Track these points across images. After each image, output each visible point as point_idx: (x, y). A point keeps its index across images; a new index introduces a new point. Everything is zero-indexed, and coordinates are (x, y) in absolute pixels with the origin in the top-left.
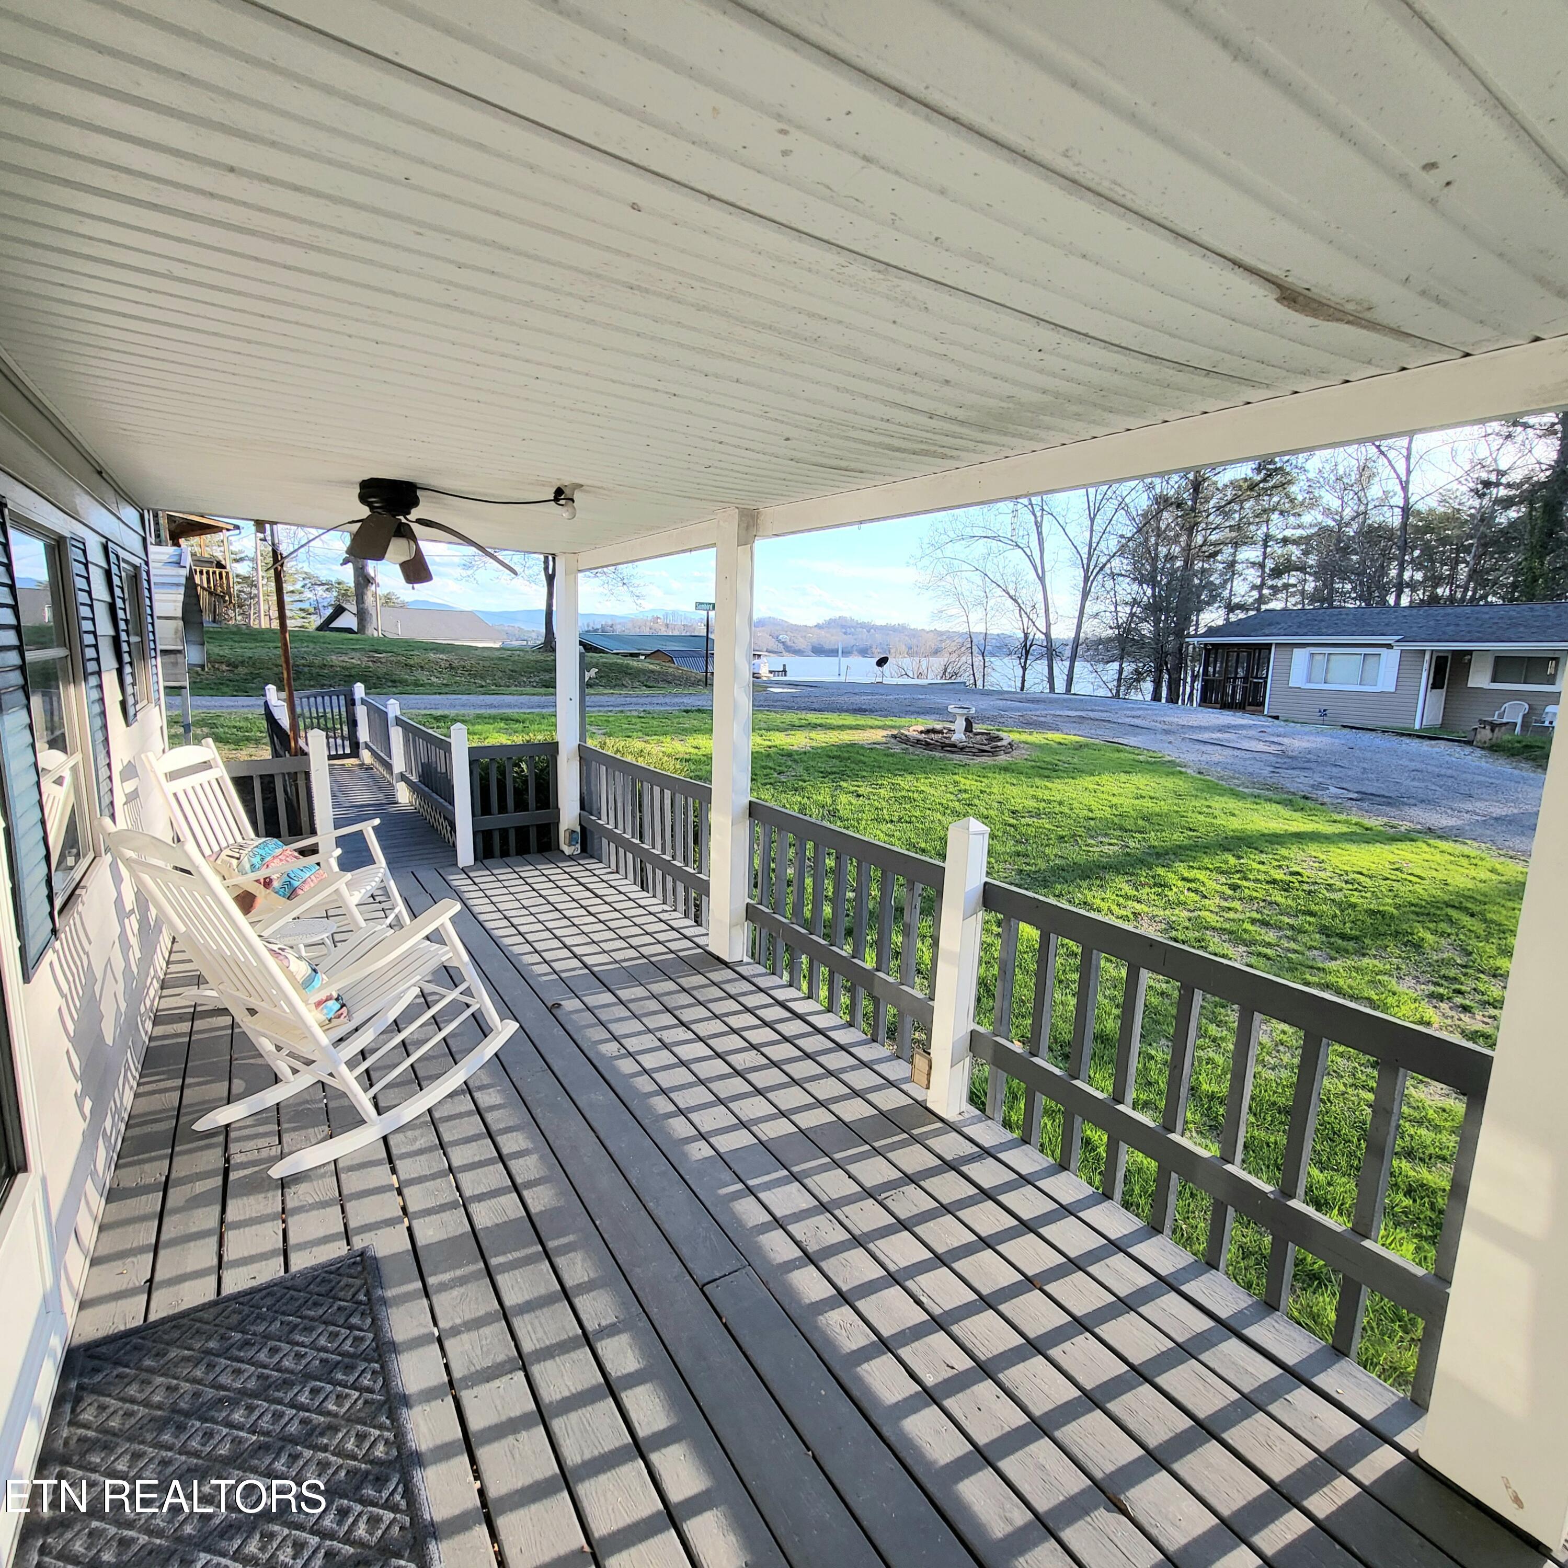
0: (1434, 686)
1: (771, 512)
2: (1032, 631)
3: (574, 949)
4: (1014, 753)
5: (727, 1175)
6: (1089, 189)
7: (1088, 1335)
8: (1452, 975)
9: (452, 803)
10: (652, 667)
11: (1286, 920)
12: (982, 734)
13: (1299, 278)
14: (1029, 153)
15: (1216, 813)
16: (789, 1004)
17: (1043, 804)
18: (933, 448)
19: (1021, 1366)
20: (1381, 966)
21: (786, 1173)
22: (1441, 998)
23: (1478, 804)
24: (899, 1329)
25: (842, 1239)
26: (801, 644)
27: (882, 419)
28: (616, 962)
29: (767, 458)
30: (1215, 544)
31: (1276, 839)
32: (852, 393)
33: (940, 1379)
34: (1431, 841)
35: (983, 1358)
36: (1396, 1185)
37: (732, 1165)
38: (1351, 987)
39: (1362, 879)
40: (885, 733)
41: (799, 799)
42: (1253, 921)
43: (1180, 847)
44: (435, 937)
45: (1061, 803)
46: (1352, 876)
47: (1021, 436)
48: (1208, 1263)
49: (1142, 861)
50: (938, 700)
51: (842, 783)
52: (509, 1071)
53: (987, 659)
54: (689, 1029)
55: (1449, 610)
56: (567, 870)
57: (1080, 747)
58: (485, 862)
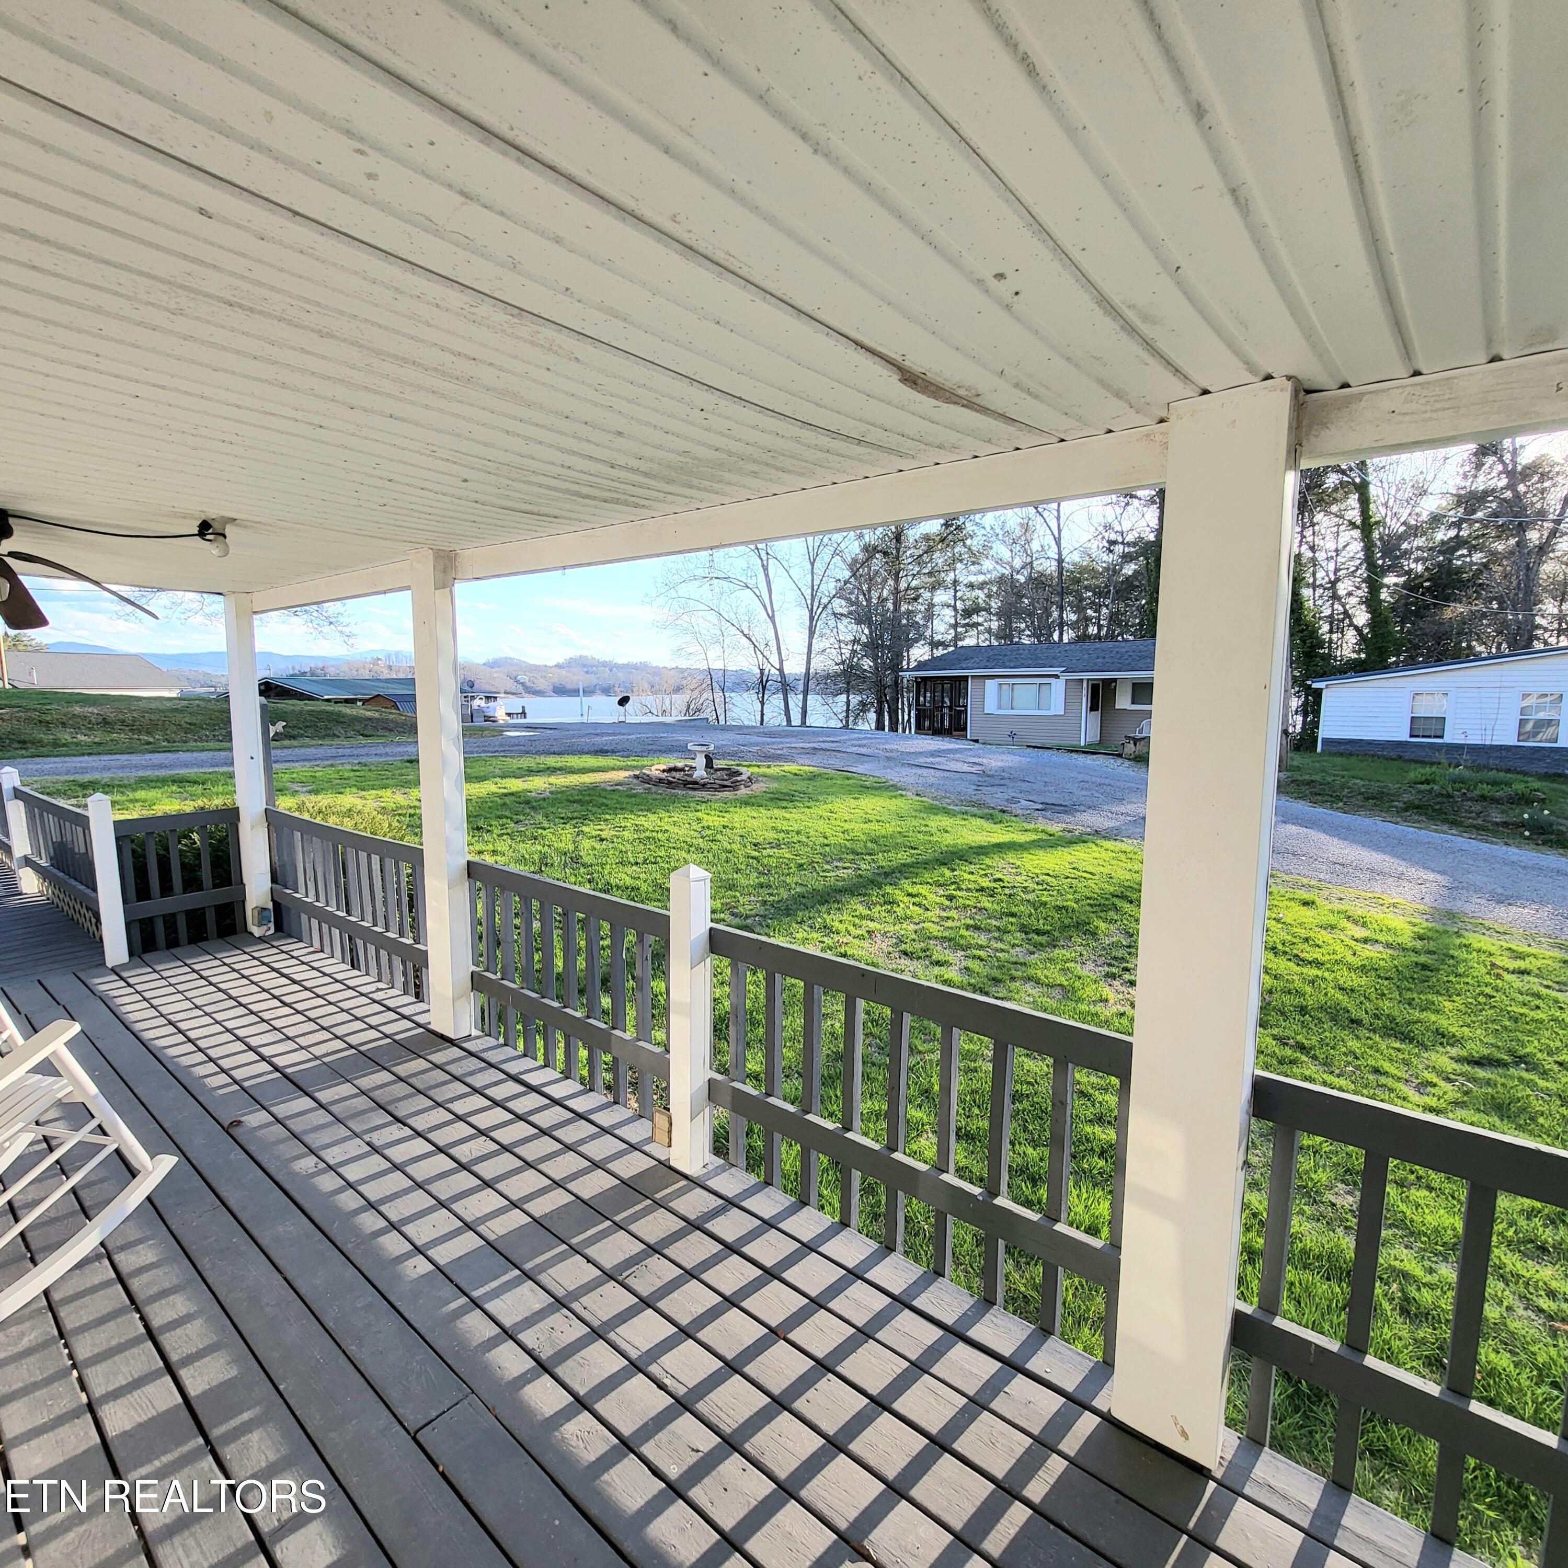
0: (1092, 710)
1: (469, 555)
2: (767, 667)
3: (261, 1050)
4: (754, 787)
5: (449, 1289)
6: (706, 258)
7: (830, 1376)
8: (1120, 955)
9: (95, 889)
10: (369, 714)
11: (994, 923)
12: (723, 769)
13: (916, 363)
14: (638, 213)
15: (934, 830)
16: (524, 1077)
17: (782, 835)
18: (623, 497)
19: (766, 1430)
20: (1068, 955)
21: (517, 1272)
22: (1113, 976)
23: (1129, 807)
24: (642, 1423)
25: (579, 1335)
26: (541, 684)
27: (563, 466)
28: (316, 1058)
29: (448, 499)
30: (916, 589)
31: (982, 851)
32: (526, 438)
33: (685, 1468)
34: (1098, 842)
35: (728, 1431)
36: (1092, 1149)
37: (453, 1278)
38: (1046, 977)
39: (1049, 879)
40: (627, 774)
41: (539, 848)
42: (968, 927)
43: (904, 865)
44: (47, 1068)
45: (798, 833)
46: (1042, 877)
47: (705, 490)
48: (935, 1272)
49: (872, 882)
50: (680, 737)
51: (584, 828)
52: (165, 1217)
53: (727, 695)
54: (405, 1124)
55: (1098, 645)
56: (256, 955)
57: (813, 777)
58: (145, 957)
